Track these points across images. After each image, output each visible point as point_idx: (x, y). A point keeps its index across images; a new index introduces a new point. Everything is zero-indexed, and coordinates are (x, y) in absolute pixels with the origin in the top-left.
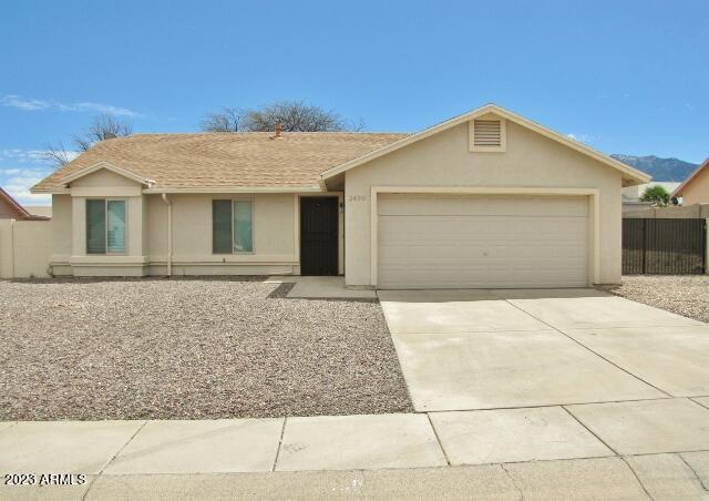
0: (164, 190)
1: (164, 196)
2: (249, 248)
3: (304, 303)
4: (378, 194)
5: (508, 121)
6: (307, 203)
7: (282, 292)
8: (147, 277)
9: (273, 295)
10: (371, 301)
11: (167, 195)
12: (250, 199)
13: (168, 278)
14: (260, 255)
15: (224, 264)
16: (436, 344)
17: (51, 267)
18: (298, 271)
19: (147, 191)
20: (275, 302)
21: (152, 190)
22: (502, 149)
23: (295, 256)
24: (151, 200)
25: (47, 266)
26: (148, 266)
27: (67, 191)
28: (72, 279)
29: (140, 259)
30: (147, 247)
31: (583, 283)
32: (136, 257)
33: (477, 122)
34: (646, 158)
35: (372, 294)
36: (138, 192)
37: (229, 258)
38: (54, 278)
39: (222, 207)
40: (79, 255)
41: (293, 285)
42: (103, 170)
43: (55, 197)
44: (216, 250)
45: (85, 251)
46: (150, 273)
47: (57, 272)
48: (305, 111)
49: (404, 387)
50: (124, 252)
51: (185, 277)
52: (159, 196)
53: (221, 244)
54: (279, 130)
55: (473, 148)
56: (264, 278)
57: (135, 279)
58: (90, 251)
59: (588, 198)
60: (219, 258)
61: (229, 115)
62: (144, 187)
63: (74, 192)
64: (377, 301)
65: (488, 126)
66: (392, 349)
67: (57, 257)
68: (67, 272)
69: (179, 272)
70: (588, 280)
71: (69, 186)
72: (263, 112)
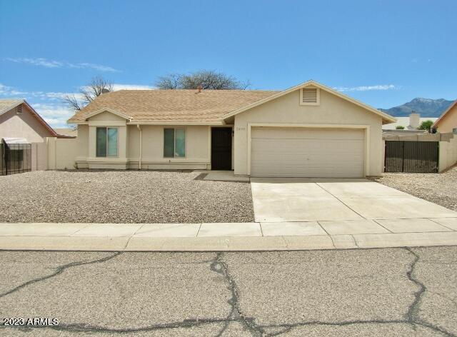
0: (138, 123)
1: (138, 126)
2: (183, 155)
3: (212, 182)
4: (252, 127)
5: (321, 89)
6: (215, 130)
7: (201, 177)
8: (128, 170)
9: (196, 179)
10: (246, 182)
11: (140, 125)
12: (184, 128)
13: (139, 170)
14: (190, 158)
15: (170, 163)
16: (273, 200)
17: (76, 164)
18: (210, 167)
19: (129, 123)
20: (197, 182)
21: (131, 122)
22: (318, 103)
23: (208, 159)
24: (131, 128)
25: (73, 163)
26: (128, 163)
27: (86, 123)
28: (88, 170)
29: (125, 160)
30: (129, 154)
31: (360, 176)
32: (123, 159)
33: (304, 89)
34: (438, 100)
35: (248, 179)
36: (124, 124)
37: (173, 160)
38: (77, 169)
39: (169, 132)
40: (92, 157)
41: (207, 174)
42: (106, 111)
43: (79, 125)
44: (166, 155)
45: (95, 155)
46: (130, 167)
47: (79, 166)
48: (215, 76)
49: (253, 215)
50: (116, 156)
51: (148, 170)
52: (135, 126)
53: (168, 153)
54: (200, 89)
55: (302, 103)
56: (191, 171)
57: (122, 170)
58: (98, 155)
59: (364, 130)
60: (167, 160)
61: (171, 78)
62: (128, 121)
63: (90, 123)
64: (249, 182)
65: (310, 92)
66: (251, 201)
67: (80, 158)
68: (85, 166)
69: (145, 167)
70: (363, 174)
71: (87, 120)
72: (191, 76)
